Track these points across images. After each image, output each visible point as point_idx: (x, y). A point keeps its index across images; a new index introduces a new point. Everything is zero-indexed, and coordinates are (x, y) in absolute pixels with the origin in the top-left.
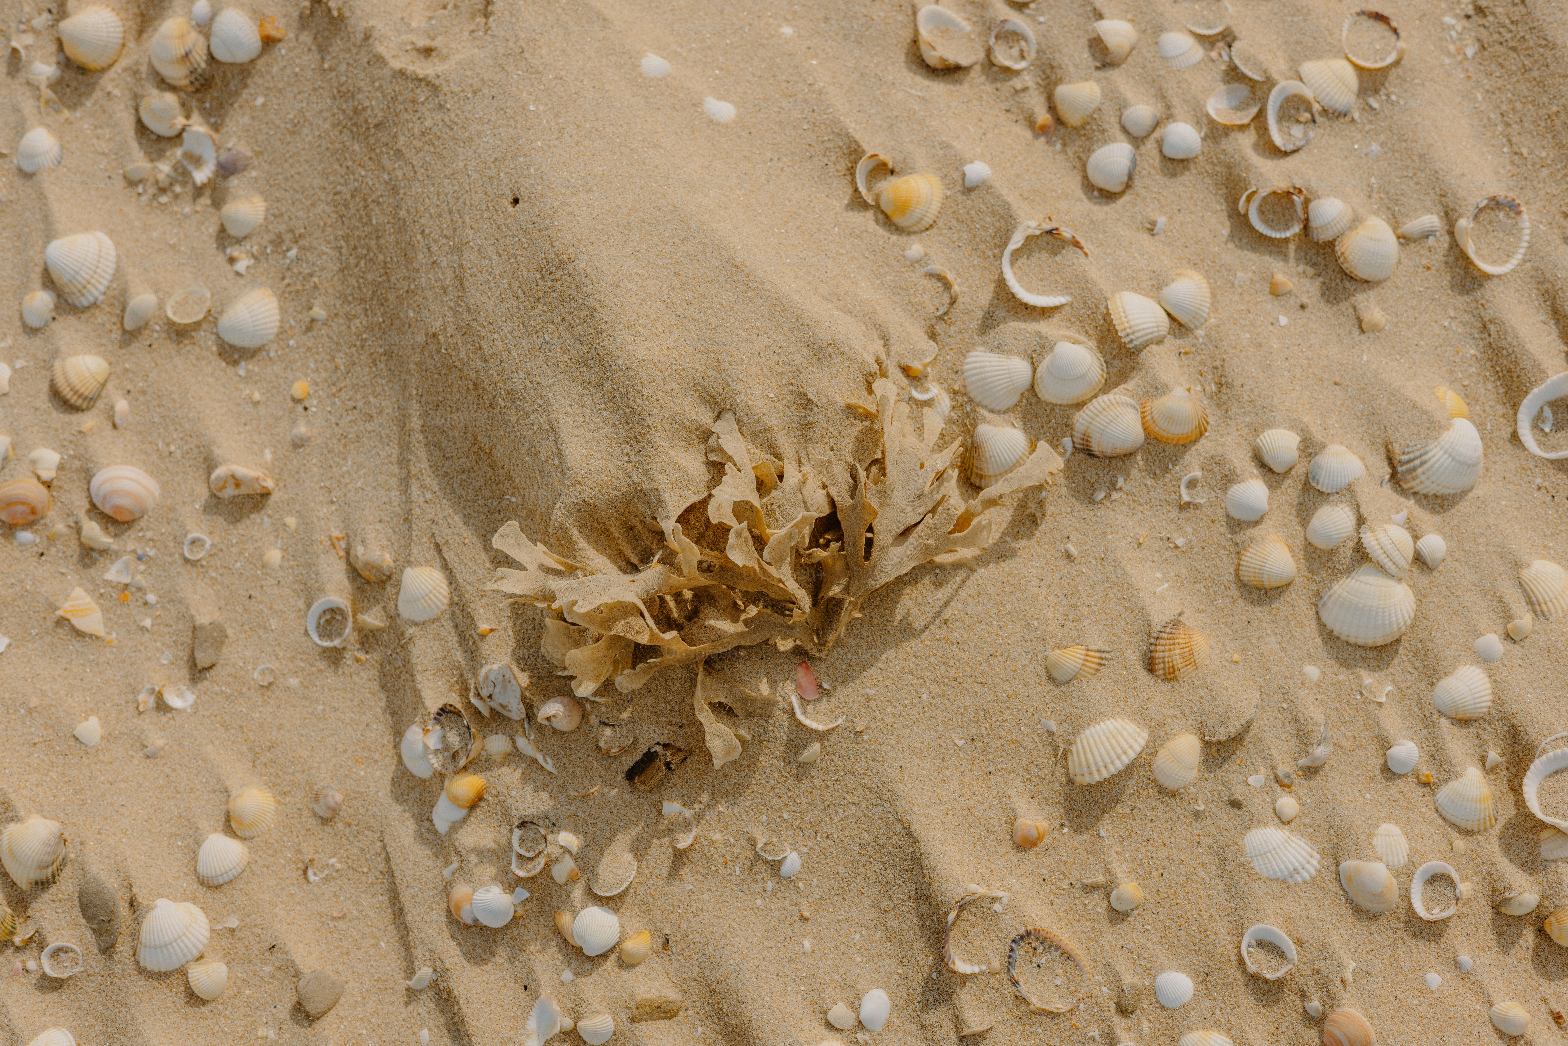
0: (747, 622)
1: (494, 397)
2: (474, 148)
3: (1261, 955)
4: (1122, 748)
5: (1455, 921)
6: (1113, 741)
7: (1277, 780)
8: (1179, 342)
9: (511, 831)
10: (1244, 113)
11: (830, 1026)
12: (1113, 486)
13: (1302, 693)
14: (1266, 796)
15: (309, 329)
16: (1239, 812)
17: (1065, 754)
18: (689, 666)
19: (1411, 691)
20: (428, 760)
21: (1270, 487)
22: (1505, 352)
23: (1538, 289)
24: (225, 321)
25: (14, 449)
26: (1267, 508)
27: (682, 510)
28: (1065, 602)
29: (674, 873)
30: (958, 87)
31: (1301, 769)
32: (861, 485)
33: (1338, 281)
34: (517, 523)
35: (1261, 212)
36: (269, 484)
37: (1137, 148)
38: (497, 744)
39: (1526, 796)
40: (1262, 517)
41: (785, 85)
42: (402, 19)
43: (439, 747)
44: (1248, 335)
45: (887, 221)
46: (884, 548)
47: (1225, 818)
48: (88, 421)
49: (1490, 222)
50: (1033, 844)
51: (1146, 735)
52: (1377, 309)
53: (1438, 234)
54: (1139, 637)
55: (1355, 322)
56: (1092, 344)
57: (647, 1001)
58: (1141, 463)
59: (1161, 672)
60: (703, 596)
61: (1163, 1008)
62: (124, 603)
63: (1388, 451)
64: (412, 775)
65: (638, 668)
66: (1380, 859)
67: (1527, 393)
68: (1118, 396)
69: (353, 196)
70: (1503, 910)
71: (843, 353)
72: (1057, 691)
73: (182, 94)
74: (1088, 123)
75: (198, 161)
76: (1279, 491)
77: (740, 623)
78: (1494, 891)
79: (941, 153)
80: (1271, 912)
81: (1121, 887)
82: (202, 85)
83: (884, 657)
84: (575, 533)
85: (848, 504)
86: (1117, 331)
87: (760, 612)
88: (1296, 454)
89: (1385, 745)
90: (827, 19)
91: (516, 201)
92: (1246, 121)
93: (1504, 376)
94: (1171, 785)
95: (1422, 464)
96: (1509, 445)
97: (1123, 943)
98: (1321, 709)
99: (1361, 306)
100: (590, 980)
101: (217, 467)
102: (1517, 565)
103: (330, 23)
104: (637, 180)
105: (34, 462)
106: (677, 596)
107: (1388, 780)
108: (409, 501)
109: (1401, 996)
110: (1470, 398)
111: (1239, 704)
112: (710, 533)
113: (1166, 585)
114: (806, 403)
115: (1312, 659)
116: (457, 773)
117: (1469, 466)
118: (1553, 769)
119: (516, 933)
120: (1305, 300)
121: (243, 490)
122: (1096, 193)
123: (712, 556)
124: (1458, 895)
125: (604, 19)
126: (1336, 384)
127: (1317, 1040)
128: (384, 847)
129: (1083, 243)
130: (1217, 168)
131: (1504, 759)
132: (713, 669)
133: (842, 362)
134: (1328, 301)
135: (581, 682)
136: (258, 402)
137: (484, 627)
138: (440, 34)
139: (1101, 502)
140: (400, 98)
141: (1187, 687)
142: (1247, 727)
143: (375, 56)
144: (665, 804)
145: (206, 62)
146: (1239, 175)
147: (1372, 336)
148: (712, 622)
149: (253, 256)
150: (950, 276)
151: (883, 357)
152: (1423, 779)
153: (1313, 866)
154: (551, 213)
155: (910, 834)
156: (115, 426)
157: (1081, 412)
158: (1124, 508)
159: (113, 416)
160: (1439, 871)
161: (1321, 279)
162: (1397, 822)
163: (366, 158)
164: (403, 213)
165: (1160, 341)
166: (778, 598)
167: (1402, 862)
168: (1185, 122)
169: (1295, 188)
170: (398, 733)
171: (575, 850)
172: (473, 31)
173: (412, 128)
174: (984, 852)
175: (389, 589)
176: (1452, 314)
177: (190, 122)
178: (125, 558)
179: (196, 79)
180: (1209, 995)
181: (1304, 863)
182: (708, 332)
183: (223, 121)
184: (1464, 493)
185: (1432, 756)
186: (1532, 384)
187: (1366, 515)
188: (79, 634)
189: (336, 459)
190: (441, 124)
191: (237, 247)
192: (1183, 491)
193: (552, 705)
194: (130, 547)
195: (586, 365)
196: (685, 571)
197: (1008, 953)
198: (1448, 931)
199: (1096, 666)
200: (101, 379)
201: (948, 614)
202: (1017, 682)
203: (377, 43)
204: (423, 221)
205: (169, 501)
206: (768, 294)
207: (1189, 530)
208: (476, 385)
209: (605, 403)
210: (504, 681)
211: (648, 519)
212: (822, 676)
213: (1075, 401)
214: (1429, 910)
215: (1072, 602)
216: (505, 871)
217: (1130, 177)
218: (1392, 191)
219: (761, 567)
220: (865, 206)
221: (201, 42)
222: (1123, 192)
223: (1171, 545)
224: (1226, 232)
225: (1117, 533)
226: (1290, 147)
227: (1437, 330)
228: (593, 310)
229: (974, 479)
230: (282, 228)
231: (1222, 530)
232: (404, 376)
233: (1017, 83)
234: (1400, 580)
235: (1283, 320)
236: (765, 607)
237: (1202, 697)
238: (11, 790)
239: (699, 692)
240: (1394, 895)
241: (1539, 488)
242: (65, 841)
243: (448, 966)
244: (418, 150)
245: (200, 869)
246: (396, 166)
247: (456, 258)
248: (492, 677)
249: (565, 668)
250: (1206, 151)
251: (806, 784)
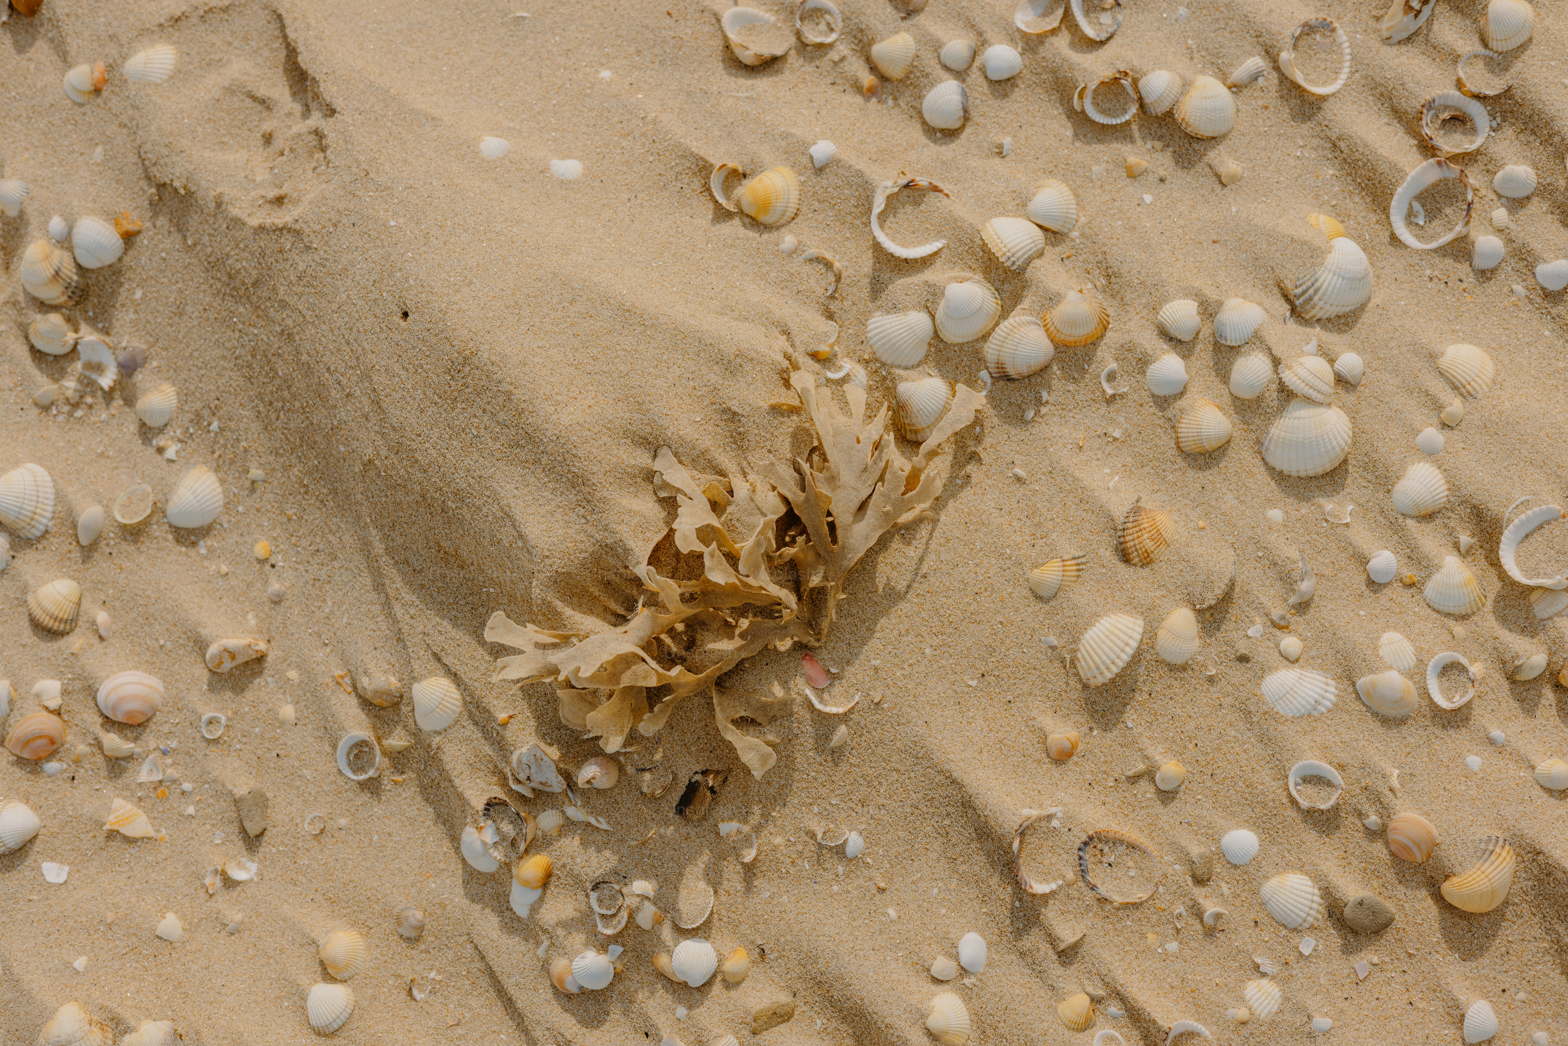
0: (742, 636)
1: (444, 502)
2: (350, 277)
3: (1310, 790)
4: (1123, 641)
5: (1477, 702)
6: (1113, 637)
7: (1274, 625)
8: (1058, 249)
9: (587, 896)
10: (1052, 17)
11: (937, 981)
12: (1039, 402)
13: (1272, 537)
14: (1269, 643)
15: (253, 490)
16: (1248, 665)
17: (1072, 662)
18: (702, 692)
19: (1371, 504)
20: (491, 855)
21: (1184, 357)
22: (1360, 163)
23: (1373, 95)
24: (173, 508)
25: (16, 690)
26: (1187, 377)
27: (649, 552)
28: (1029, 523)
29: (749, 888)
30: (780, 76)
31: (1293, 607)
32: (808, 477)
33: (1187, 146)
34: (502, 613)
35: (1096, 104)
36: (262, 646)
37: (964, 81)
38: (549, 820)
39: (1506, 567)
40: (1185, 387)
41: (619, 125)
42: (246, 177)
43: (497, 839)
44: (1120, 223)
45: (754, 223)
46: (848, 528)
47: (1238, 674)
48: (75, 642)
49: (1310, 47)
50: (1070, 755)
51: (1141, 622)
52: (1231, 161)
53: (1265, 73)
54: (1106, 534)
55: (1214, 179)
56: (979, 276)
57: (761, 1011)
58: (1058, 372)
59: (1137, 560)
60: (694, 625)
61: (1235, 867)
62: (163, 798)
63: (1282, 289)
64: (479, 873)
65: (656, 709)
66: (1391, 667)
67: (1392, 194)
68: (1017, 318)
69: (253, 356)
70: (1518, 678)
71: (752, 360)
72: (1047, 607)
73: (64, 310)
74: (911, 72)
75: (99, 368)
76: (1193, 358)
77: (737, 638)
78: (1504, 663)
79: (783, 143)
80: (1306, 748)
81: (1162, 768)
82: (80, 297)
83: (878, 626)
84: (559, 605)
85: (802, 499)
86: (997, 258)
87: (751, 622)
88: (1198, 319)
89: (1363, 560)
90: (639, 52)
91: (405, 315)
92: (1056, 24)
93: (1366, 185)
94: (1179, 660)
95: (1316, 291)
96: (1391, 248)
97: (1180, 819)
98: (1294, 547)
99: (1215, 163)
100: (702, 1009)
101: (208, 646)
102: (1432, 357)
103: (181, 202)
104: (511, 260)
105: (38, 696)
106: (671, 631)
107: (1375, 592)
108: (396, 621)
109: (1449, 787)
110: (1341, 216)
111: (1218, 566)
112: (683, 564)
113: (1117, 478)
114: (733, 416)
115: (1271, 503)
116: (520, 858)
117: (1360, 280)
118: (1524, 534)
119: (622, 988)
120: (1162, 173)
121: (240, 660)
122: (938, 135)
123: (691, 586)
124: (1472, 677)
125: (433, 119)
126: (1214, 242)
127: (1385, 851)
128: (476, 948)
129: (941, 185)
130: (1044, 76)
131: (1476, 539)
132: (725, 688)
133: (754, 368)
134: (1183, 168)
135: (607, 739)
136: (227, 574)
137: (502, 716)
138: (286, 181)
139: (1033, 420)
140: (268, 252)
141: (1165, 566)
142: (1232, 586)
143: (232, 220)
144: (720, 825)
145: (77, 274)
146: (1065, 77)
147: (1234, 187)
148: (711, 646)
149: (180, 441)
150: (828, 256)
151: (790, 350)
152: (1408, 581)
153: (1331, 693)
154: (441, 315)
155: (954, 782)
156: (101, 638)
157: (988, 344)
158: (1055, 419)
159: (97, 631)
160: (1449, 661)
161: (1171, 149)
162: (1396, 629)
163: (254, 317)
164: (304, 358)
165: (1040, 254)
166: (764, 604)
167: (1412, 664)
168: (1001, 43)
169: (1120, 72)
170: (455, 839)
171: (651, 894)
172: (315, 168)
173: (288, 276)
174: (1027, 776)
175: (404, 709)
176: (1301, 144)
177: (80, 334)
178: (151, 757)
179: (73, 293)
180: (1273, 842)
181: (1323, 692)
182: (622, 380)
183: (111, 324)
184: (1363, 307)
185: (1409, 557)
186: (1394, 185)
187: (1279, 355)
188: (130, 841)
189: (316, 604)
190: (313, 264)
191: (161, 436)
192: (1106, 386)
193: (588, 768)
194: (152, 746)
195: (518, 445)
196: (671, 607)
197: (1078, 862)
198: (1474, 713)
199: (1076, 573)
200: (75, 599)
201: (925, 569)
202: (1008, 610)
203: (230, 207)
204: (325, 359)
205: (174, 692)
206: (665, 327)
207: (1122, 419)
208: (424, 497)
209: (547, 476)
210: (536, 759)
211: (622, 570)
212: (827, 663)
213: (980, 335)
214: (1450, 699)
215: (1035, 521)
216: (593, 934)
217: (965, 111)
218: (1211, 46)
219: (740, 581)
220: (729, 215)
221: (66, 256)
222: (963, 126)
223: (1110, 439)
224: (1069, 133)
225: (1057, 444)
226: (1104, 36)
227: (1292, 162)
228: (509, 394)
229: (909, 436)
230: (198, 405)
231: (1152, 410)
232: (354, 508)
233: (834, 55)
234: (1329, 405)
235: (1148, 198)
236: (755, 615)
237: (1181, 571)
238: (115, 1005)
239: (719, 715)
240: (1413, 695)
241: (1431, 279)
242: (181, 1036)
243: (569, 1038)
244: (300, 295)
245: (313, 1022)
246: (284, 316)
247: (367, 384)
248: (524, 760)
249: (589, 731)
250: (1027, 64)
251: (844, 767)
